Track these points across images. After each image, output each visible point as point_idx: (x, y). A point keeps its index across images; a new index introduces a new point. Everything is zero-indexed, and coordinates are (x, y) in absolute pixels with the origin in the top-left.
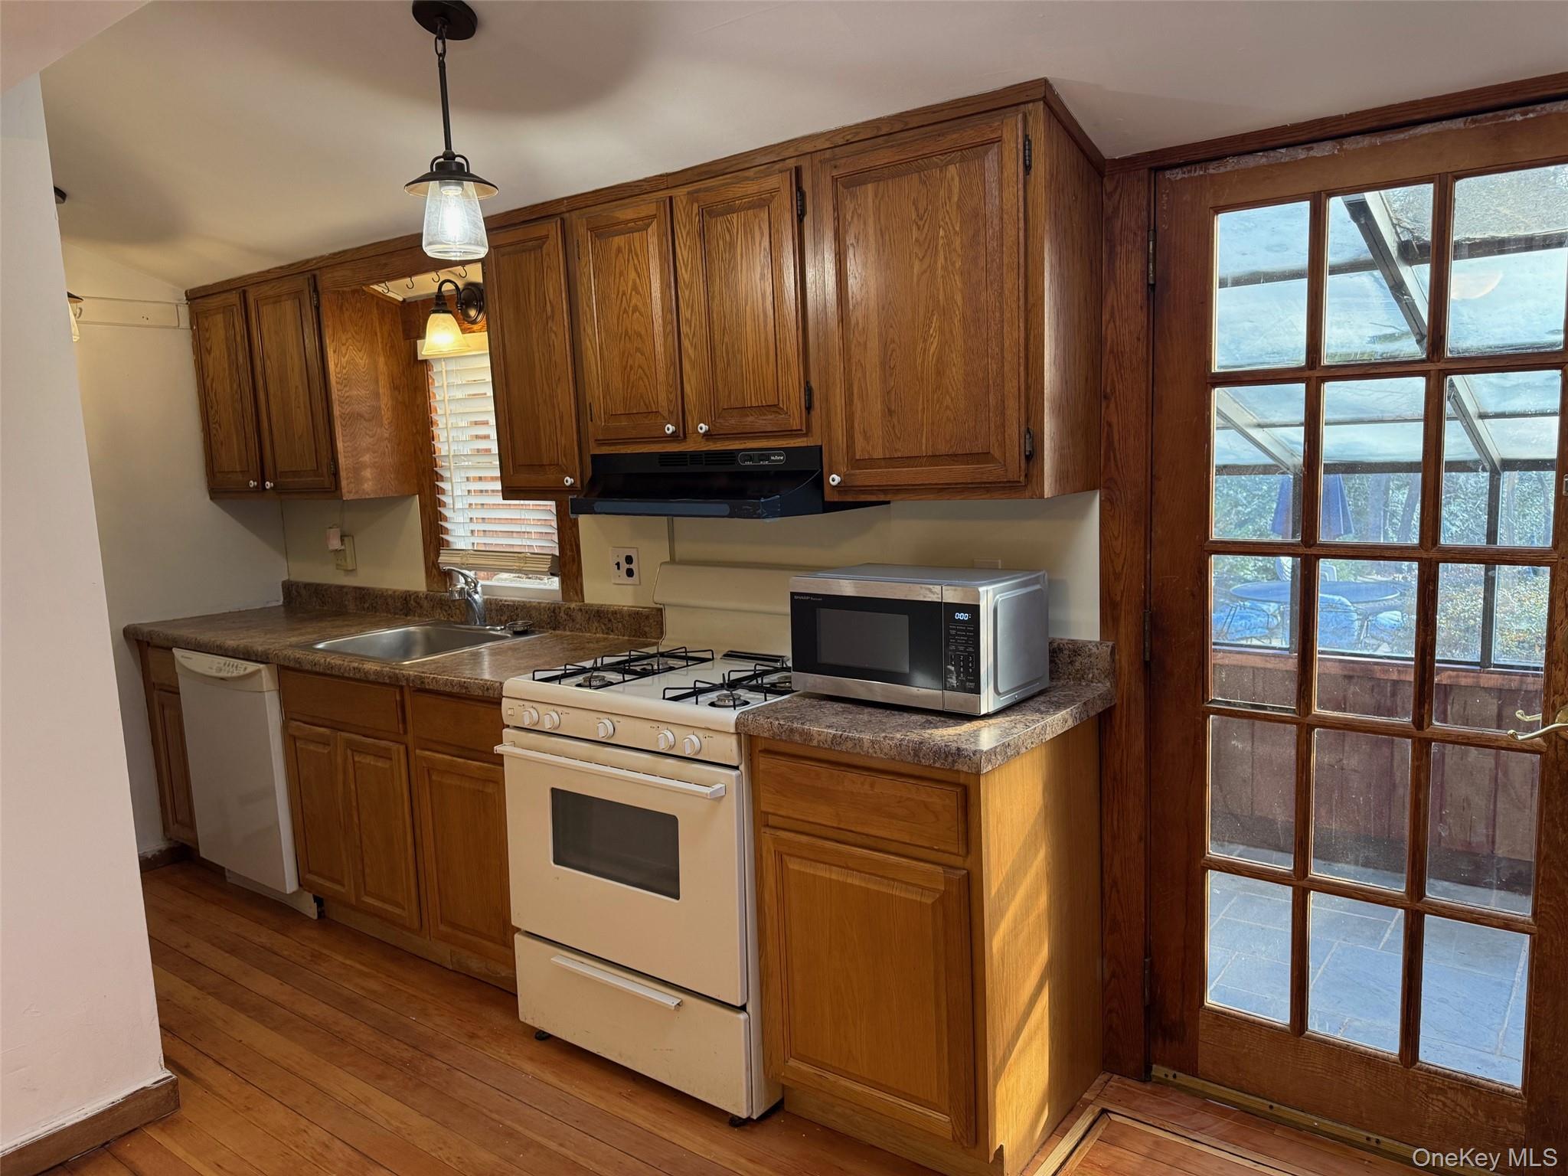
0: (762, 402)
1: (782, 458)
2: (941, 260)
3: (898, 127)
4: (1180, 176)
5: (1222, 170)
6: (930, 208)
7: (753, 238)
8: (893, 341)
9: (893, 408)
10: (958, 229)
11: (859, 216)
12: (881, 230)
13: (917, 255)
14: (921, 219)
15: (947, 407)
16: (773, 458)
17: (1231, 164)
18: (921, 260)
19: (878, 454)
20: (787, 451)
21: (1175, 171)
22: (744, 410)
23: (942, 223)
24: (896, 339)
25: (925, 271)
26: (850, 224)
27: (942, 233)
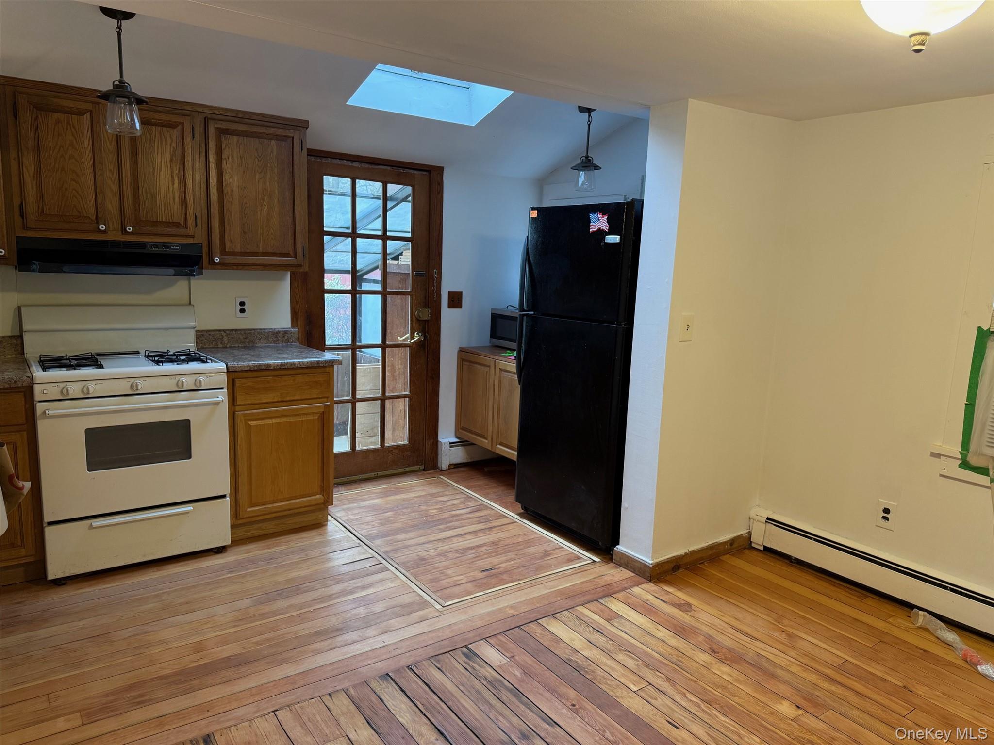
0: (169, 220)
1: (178, 248)
2: (268, 176)
3: (247, 117)
4: (313, 159)
5: (327, 162)
6: (264, 154)
7: (166, 141)
8: (246, 203)
9: (246, 230)
10: (276, 165)
11: (229, 148)
12: (240, 157)
13: (258, 171)
14: (260, 157)
15: (272, 234)
16: (172, 247)
17: (329, 160)
18: (259, 173)
19: (238, 250)
20: (181, 244)
21: (312, 157)
22: (156, 223)
23: (269, 162)
24: (248, 203)
25: (261, 178)
26: (224, 150)
27: (269, 165)
